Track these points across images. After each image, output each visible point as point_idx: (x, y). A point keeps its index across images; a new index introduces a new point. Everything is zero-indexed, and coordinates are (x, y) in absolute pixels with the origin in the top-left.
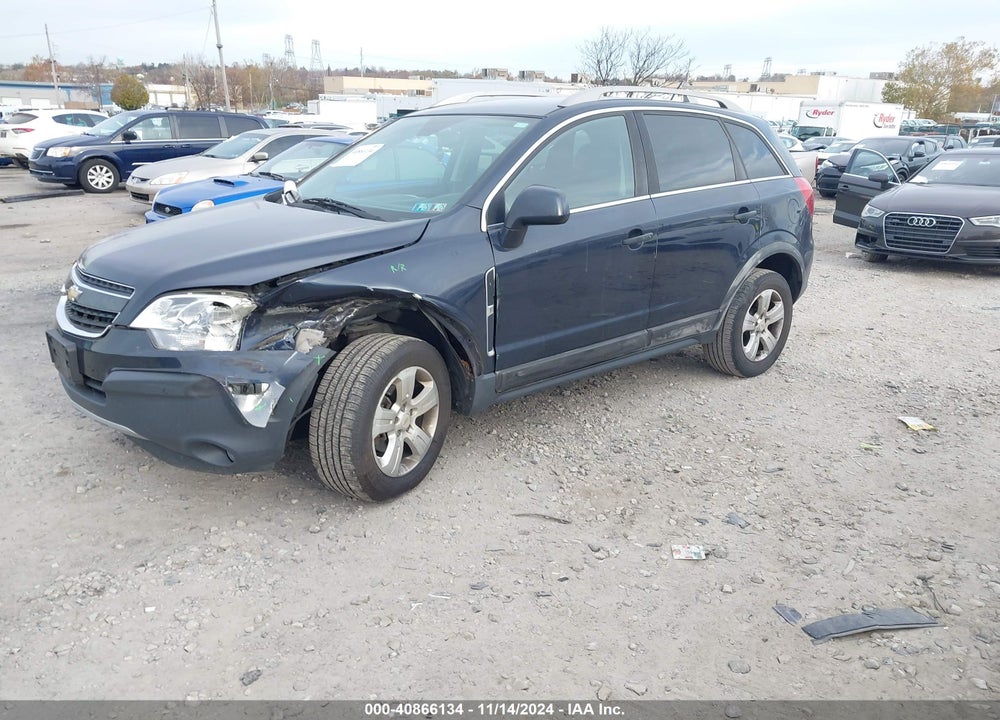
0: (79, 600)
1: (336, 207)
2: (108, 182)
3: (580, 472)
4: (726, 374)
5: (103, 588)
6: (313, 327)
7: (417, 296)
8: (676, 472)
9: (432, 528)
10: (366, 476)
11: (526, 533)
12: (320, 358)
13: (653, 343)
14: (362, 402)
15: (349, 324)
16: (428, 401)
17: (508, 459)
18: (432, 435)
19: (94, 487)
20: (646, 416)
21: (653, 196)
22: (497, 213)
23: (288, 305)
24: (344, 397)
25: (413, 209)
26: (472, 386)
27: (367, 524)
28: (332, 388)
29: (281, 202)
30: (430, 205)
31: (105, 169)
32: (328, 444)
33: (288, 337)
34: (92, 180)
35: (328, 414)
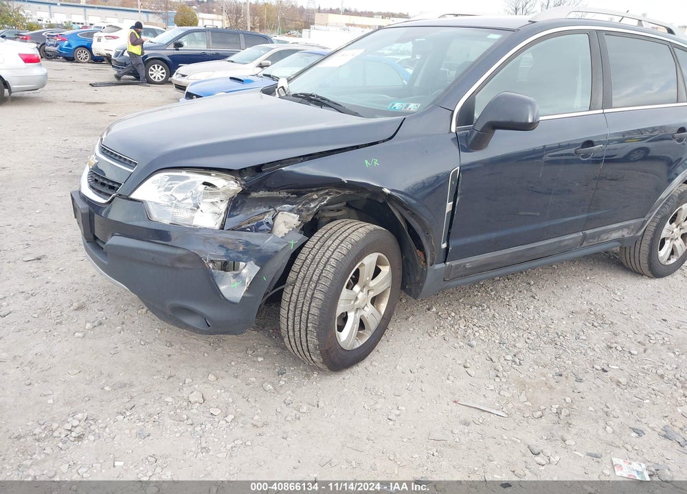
0: (60, 445)
1: (320, 102)
2: (162, 77)
3: (514, 361)
4: (638, 273)
5: (83, 435)
6: (291, 211)
7: (386, 191)
8: (604, 371)
9: (378, 406)
10: (327, 351)
11: (466, 424)
12: (293, 242)
13: (584, 244)
14: (331, 284)
15: (322, 209)
16: (383, 283)
17: (447, 339)
18: (383, 313)
19: (101, 324)
20: (569, 307)
21: (606, 111)
22: (466, 116)
23: (270, 189)
24: (315, 278)
25: (388, 107)
26: (423, 274)
27: (320, 392)
28: (305, 268)
29: (275, 95)
30: (405, 105)
31: (161, 67)
32: (297, 319)
33: (268, 218)
34: (152, 75)
35: (300, 291)
